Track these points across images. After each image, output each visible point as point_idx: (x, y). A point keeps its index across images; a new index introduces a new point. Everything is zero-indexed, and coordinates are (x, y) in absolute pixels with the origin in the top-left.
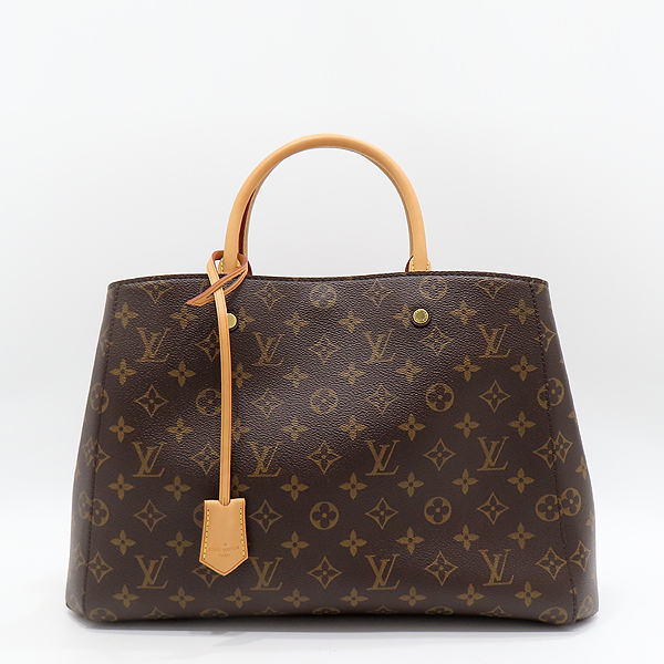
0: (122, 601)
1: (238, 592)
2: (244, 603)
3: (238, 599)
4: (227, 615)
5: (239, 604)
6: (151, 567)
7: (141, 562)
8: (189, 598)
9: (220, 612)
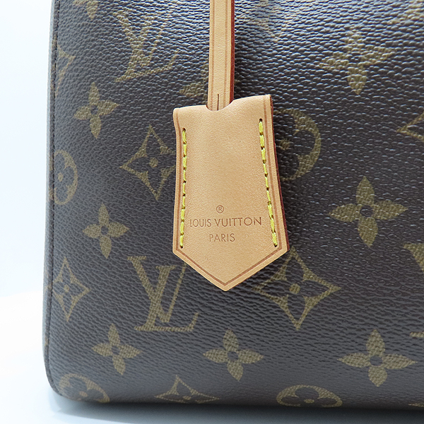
0: (110, 359)
1: (376, 343)
2: (390, 372)
3: (376, 361)
4: (339, 402)
5: (378, 377)
6: (162, 282)
7: (140, 269)
8: (250, 357)
9: (324, 393)
